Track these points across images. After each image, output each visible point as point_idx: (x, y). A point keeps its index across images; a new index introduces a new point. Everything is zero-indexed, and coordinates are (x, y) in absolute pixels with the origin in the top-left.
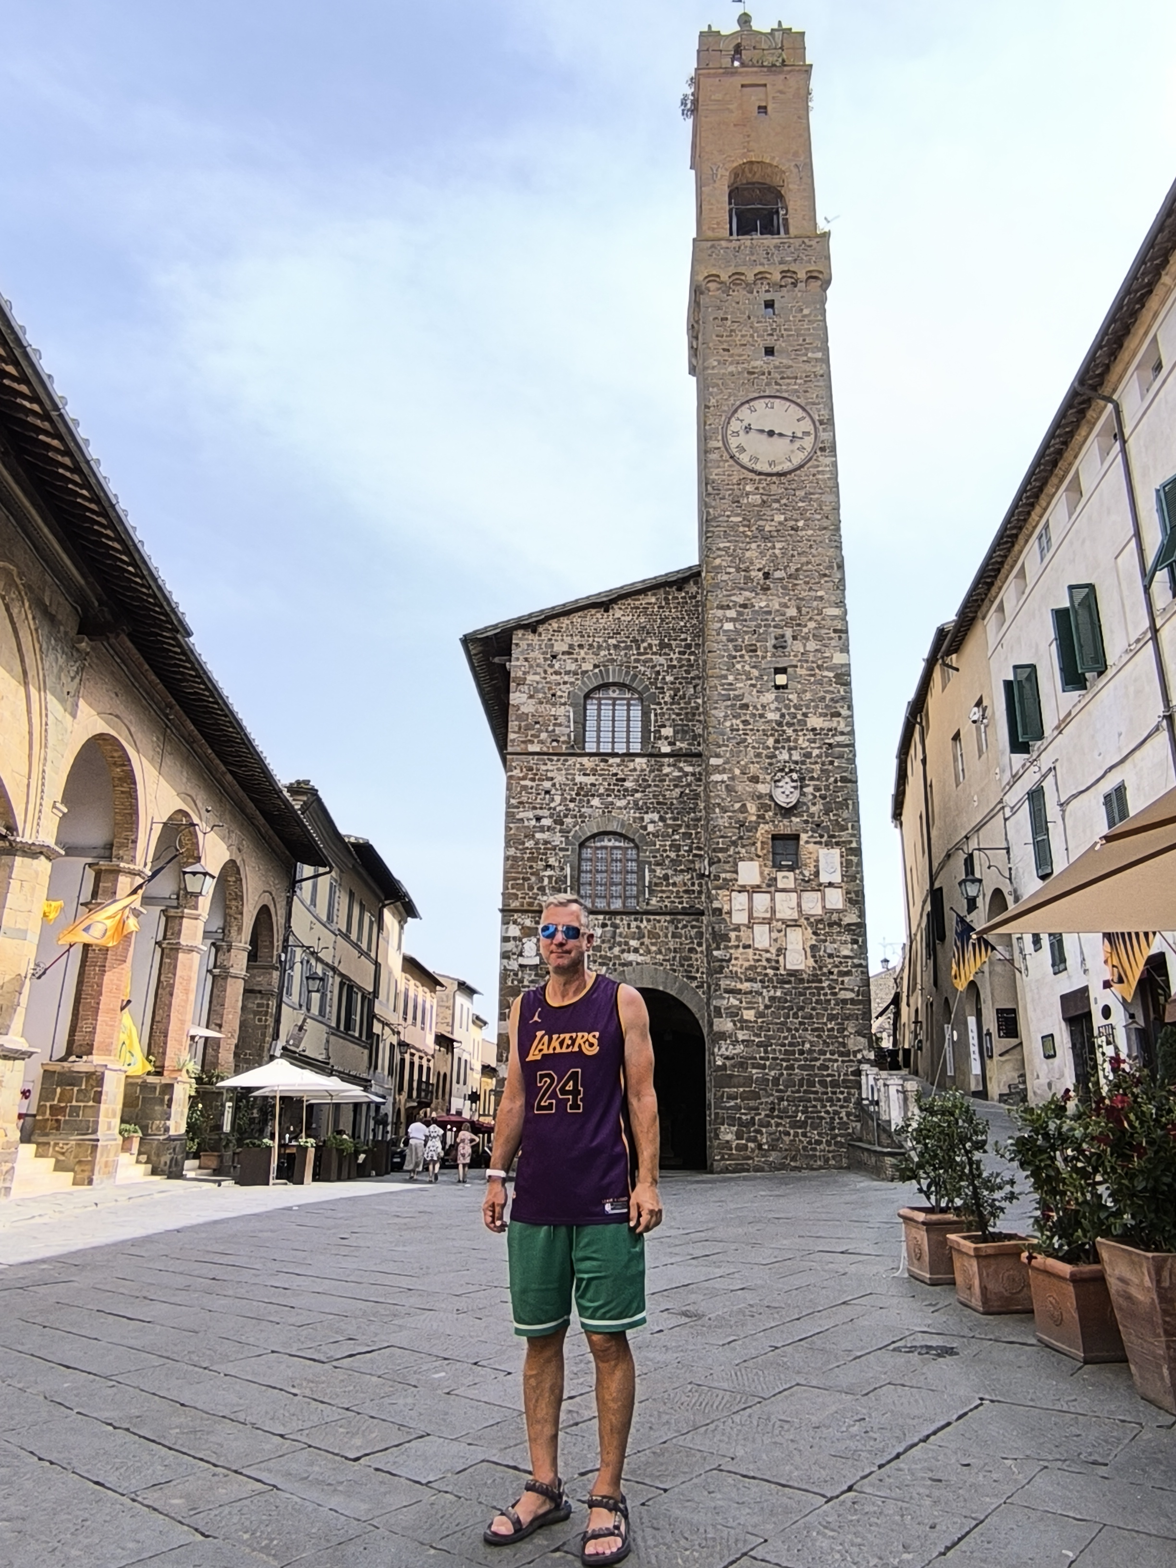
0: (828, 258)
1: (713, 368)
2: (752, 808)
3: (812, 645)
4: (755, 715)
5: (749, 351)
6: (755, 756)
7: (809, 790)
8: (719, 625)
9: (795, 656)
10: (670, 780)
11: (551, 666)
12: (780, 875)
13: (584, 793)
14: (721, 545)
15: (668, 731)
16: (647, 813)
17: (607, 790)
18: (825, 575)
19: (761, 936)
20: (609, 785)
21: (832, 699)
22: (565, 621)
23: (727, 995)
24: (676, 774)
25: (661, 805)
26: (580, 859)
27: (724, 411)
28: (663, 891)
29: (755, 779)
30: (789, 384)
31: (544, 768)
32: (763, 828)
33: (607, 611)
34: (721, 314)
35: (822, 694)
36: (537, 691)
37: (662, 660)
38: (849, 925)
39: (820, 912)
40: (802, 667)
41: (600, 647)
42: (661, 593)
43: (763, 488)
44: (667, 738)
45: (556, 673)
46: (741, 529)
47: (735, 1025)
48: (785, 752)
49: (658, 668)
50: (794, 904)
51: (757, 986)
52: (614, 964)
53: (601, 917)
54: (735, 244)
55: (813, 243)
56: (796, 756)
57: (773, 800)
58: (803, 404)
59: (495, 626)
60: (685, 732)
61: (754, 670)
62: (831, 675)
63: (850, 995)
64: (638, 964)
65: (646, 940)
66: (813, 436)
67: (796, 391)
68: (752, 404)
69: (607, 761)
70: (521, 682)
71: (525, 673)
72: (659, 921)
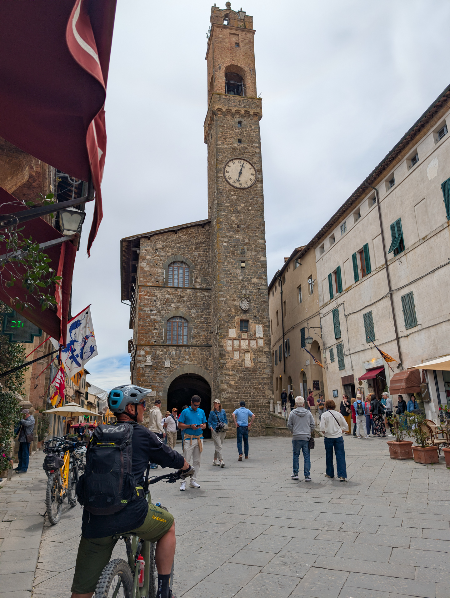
0: (261, 108)
1: (220, 145)
2: (233, 310)
3: (253, 253)
4: (234, 277)
5: (233, 140)
6: (234, 292)
7: (252, 304)
8: (222, 244)
9: (248, 256)
10: (200, 298)
11: (156, 253)
12: (242, 334)
13: (169, 301)
14: (223, 214)
15: (199, 280)
16: (191, 310)
17: (177, 301)
18: (258, 228)
19: (236, 355)
20: (178, 299)
21: (260, 273)
22: (161, 237)
23: (225, 376)
24: (202, 296)
25: (196, 307)
26: (167, 326)
27: (224, 163)
28: (197, 338)
29: (234, 300)
30: (247, 155)
31: (154, 292)
32: (237, 317)
33: (176, 233)
34: (222, 124)
35: (257, 271)
36: (150, 262)
37: (196, 253)
38: (265, 351)
39: (256, 347)
40: (250, 261)
41: (174, 247)
42: (196, 228)
43: (237, 193)
44: (198, 283)
45: (158, 256)
46: (229, 208)
47: (228, 386)
48: (244, 291)
49: (195, 257)
50: (247, 344)
51: (235, 373)
52: (180, 365)
53: (175, 347)
54: (228, 97)
55: (256, 101)
56: (248, 292)
57: (241, 308)
58: (252, 163)
59: (134, 236)
60: (205, 281)
61: (234, 261)
62: (260, 264)
63: (266, 376)
64: (188, 364)
65: (191, 356)
66: (255, 176)
67: (249, 158)
68: (234, 161)
69: (177, 290)
70: (144, 259)
71: (145, 255)
72: (196, 349)
